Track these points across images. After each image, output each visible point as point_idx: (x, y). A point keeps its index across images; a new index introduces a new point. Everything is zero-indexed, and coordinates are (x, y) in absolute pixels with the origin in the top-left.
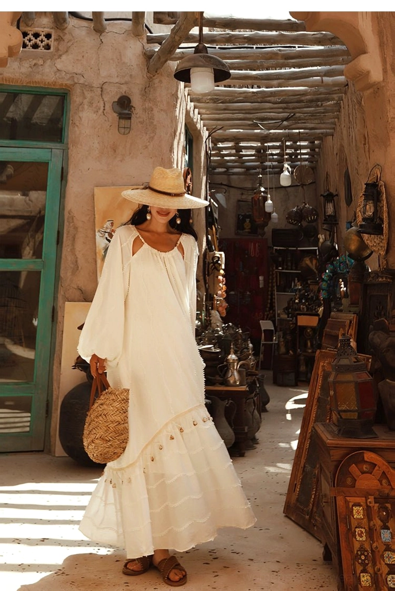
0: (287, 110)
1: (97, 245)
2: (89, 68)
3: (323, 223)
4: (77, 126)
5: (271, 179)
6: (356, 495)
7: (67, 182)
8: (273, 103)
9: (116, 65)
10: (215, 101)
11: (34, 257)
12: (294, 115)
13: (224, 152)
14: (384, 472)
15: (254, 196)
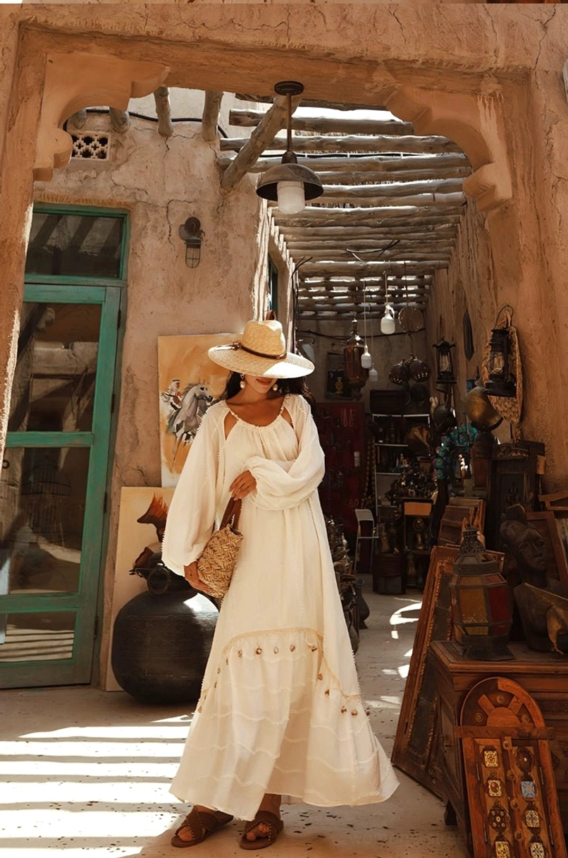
0: (389, 236)
1: (161, 412)
2: (154, 182)
3: (437, 382)
4: (139, 256)
5: (369, 325)
6: (488, 736)
7: (125, 331)
8: (371, 226)
9: (185, 178)
10: (303, 224)
11: (78, 430)
12: (398, 241)
13: (313, 290)
14: (523, 704)
15: (347, 347)
